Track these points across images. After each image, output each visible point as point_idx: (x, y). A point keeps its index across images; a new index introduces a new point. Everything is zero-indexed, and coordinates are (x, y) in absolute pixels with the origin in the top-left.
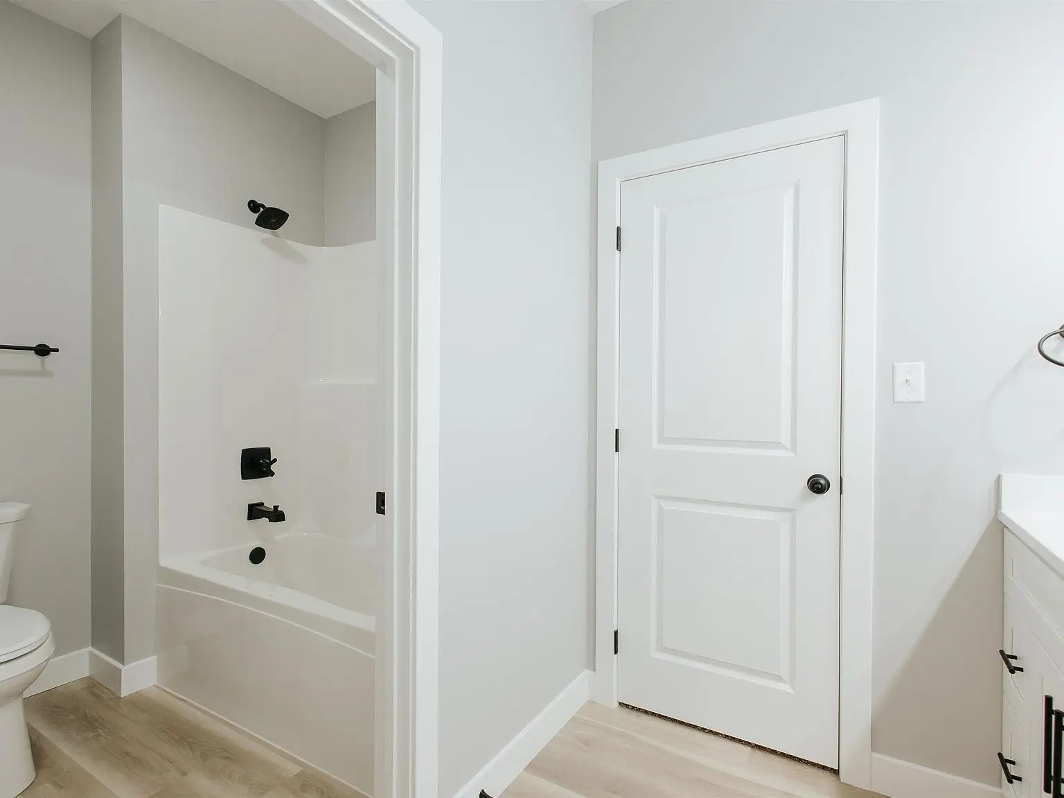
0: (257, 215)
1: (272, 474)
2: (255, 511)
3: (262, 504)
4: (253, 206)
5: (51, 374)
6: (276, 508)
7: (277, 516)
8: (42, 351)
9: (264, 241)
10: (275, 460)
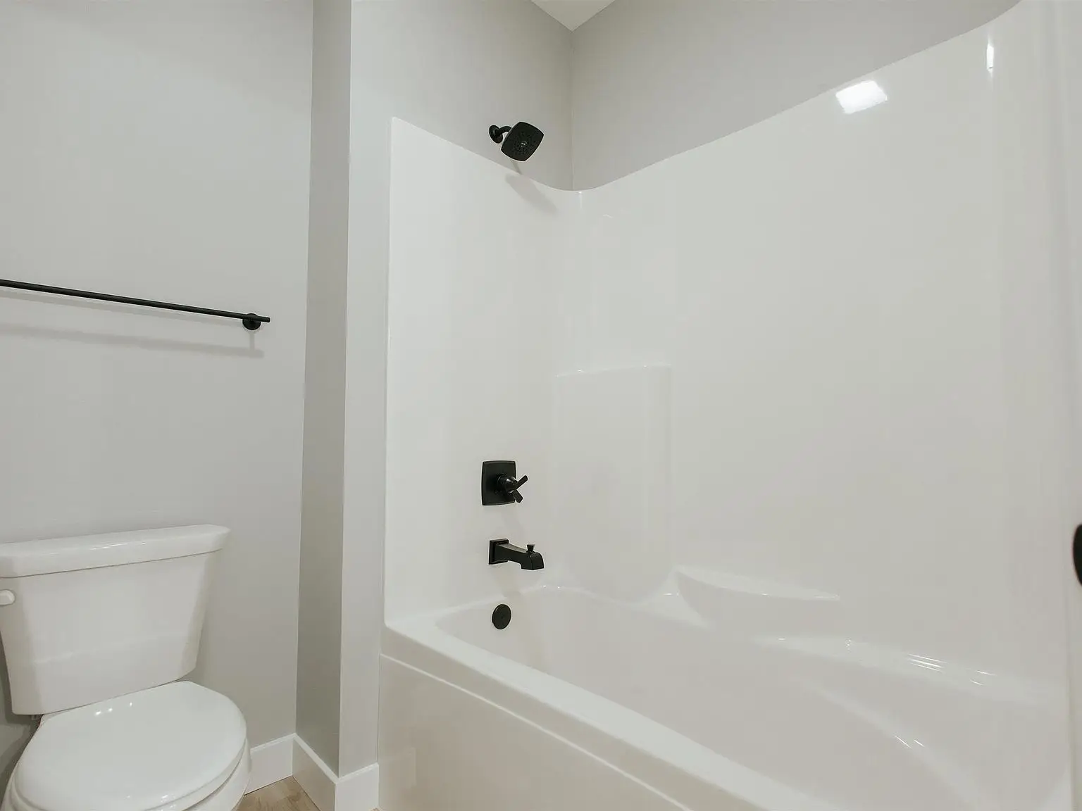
0: (500, 145)
1: (520, 499)
2: (499, 552)
3: (506, 542)
4: (496, 134)
5: (259, 354)
6: (530, 548)
7: (531, 560)
8: (252, 322)
9: (510, 180)
10: (525, 479)
